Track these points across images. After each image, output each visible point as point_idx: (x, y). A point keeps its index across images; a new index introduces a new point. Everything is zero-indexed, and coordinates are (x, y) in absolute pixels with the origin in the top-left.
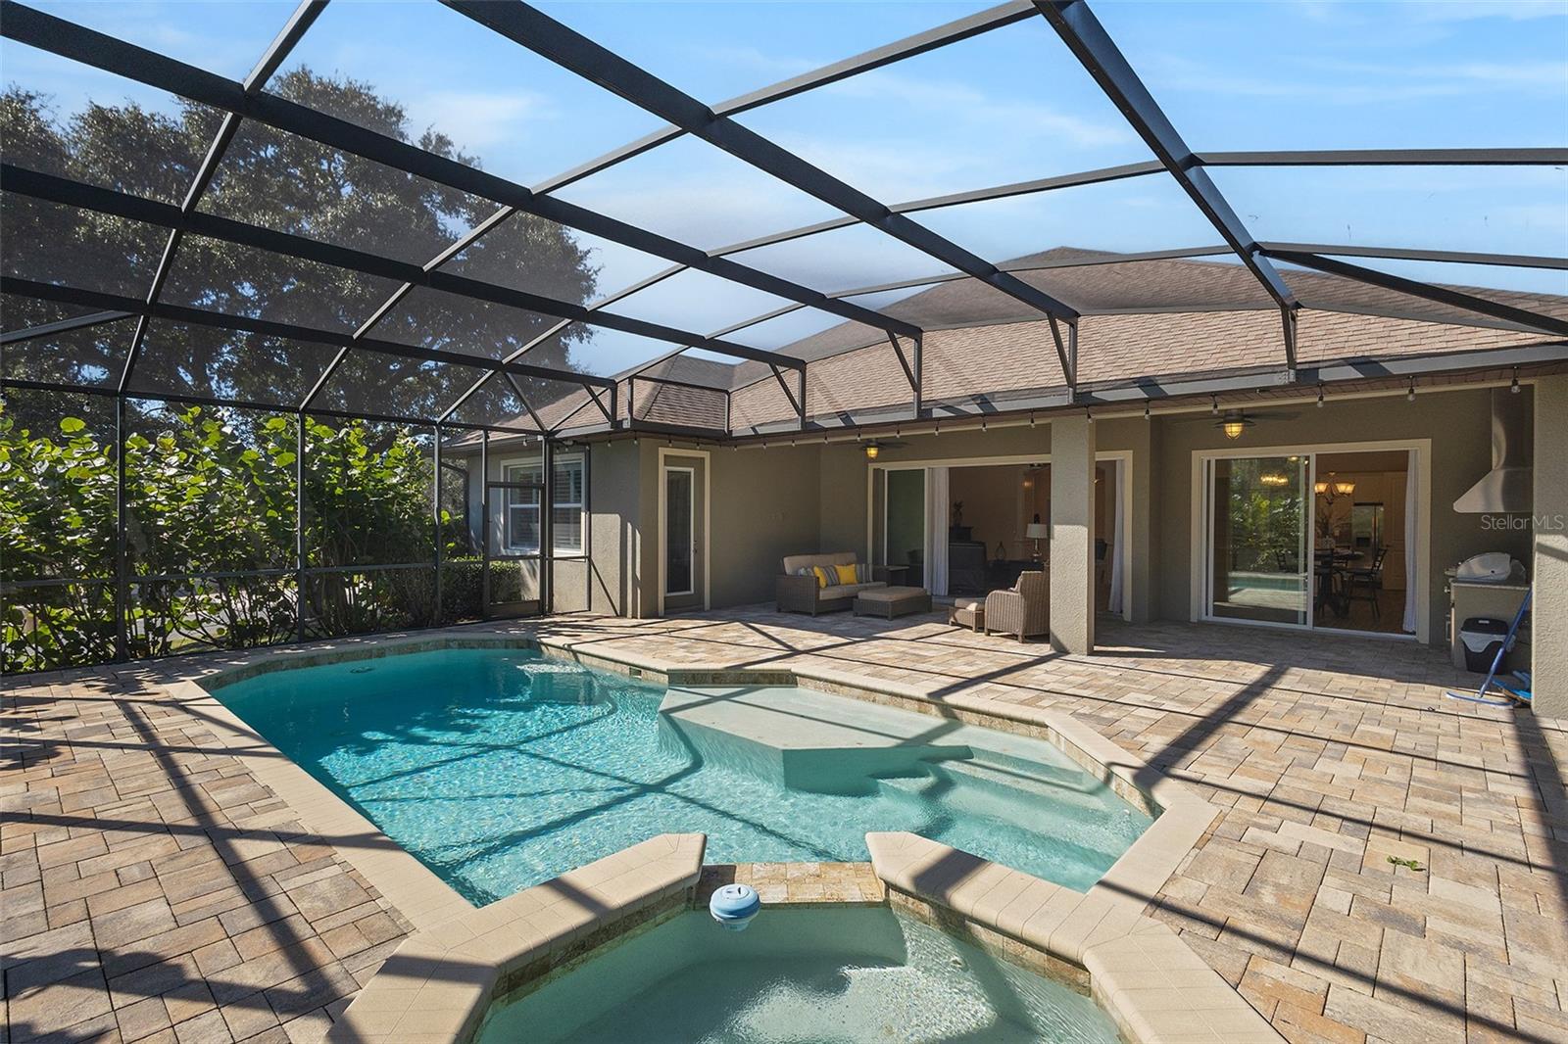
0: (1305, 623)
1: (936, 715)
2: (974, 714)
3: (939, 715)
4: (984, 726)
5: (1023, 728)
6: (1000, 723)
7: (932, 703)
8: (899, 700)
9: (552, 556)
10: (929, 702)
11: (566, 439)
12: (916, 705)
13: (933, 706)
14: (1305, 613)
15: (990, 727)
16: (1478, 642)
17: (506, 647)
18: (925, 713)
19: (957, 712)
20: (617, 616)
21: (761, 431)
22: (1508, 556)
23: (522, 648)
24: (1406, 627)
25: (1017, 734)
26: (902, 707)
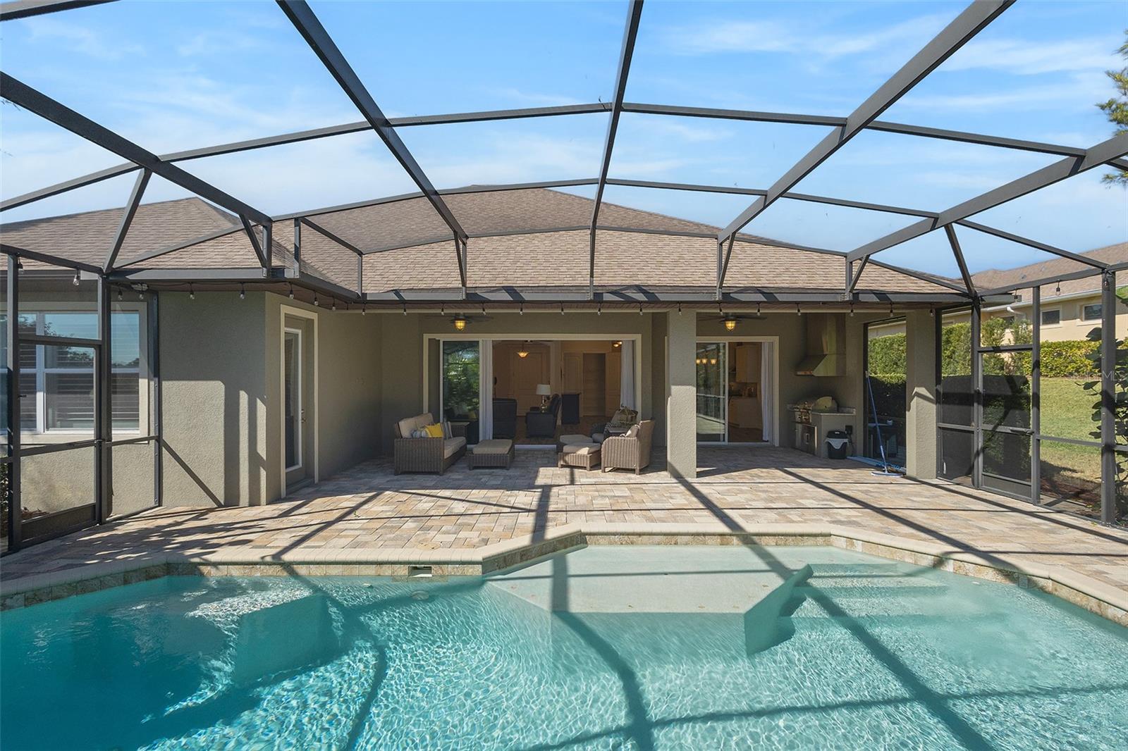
0: (724, 440)
1: (738, 545)
2: (771, 537)
3: (740, 544)
4: (780, 545)
5: (811, 540)
6: (793, 541)
7: (733, 535)
8: (701, 538)
9: (110, 440)
10: (731, 535)
11: (141, 282)
12: (718, 539)
13: (734, 538)
14: (724, 435)
15: (785, 545)
16: (837, 443)
17: (126, 582)
18: (727, 544)
19: (755, 538)
20: (220, 505)
21: (407, 296)
22: (831, 398)
23: (155, 577)
24: (764, 439)
25: (808, 546)
26: (704, 543)
